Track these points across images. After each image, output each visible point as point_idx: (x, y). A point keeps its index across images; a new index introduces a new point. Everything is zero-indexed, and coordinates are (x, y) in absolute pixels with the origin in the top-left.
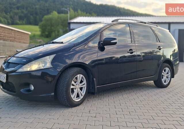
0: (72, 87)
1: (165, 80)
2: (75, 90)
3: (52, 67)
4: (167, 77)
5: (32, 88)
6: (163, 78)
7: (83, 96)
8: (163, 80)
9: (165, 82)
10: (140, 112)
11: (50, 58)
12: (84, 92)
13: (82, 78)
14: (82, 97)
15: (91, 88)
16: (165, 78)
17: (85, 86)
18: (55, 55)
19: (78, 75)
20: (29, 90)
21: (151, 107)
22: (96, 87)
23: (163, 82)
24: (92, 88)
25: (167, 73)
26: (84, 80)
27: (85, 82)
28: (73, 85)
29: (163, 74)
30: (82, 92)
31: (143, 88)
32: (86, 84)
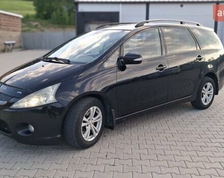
0: (83, 125)
1: (206, 99)
2: (87, 127)
3: (56, 101)
4: (209, 95)
5: (32, 129)
6: (203, 96)
7: (98, 132)
8: (203, 99)
9: (206, 101)
10: (170, 155)
11: (53, 89)
12: (99, 128)
13: (96, 110)
14: (97, 134)
15: (108, 121)
16: (205, 96)
17: (101, 119)
18: (59, 84)
19: (91, 108)
20: (29, 132)
21: (184, 146)
22: (115, 120)
23: (203, 102)
24: (110, 121)
25: (209, 90)
26: (98, 112)
27: (100, 114)
28: (85, 122)
29: (203, 91)
30: (96, 128)
31: (176, 111)
32: (101, 117)
